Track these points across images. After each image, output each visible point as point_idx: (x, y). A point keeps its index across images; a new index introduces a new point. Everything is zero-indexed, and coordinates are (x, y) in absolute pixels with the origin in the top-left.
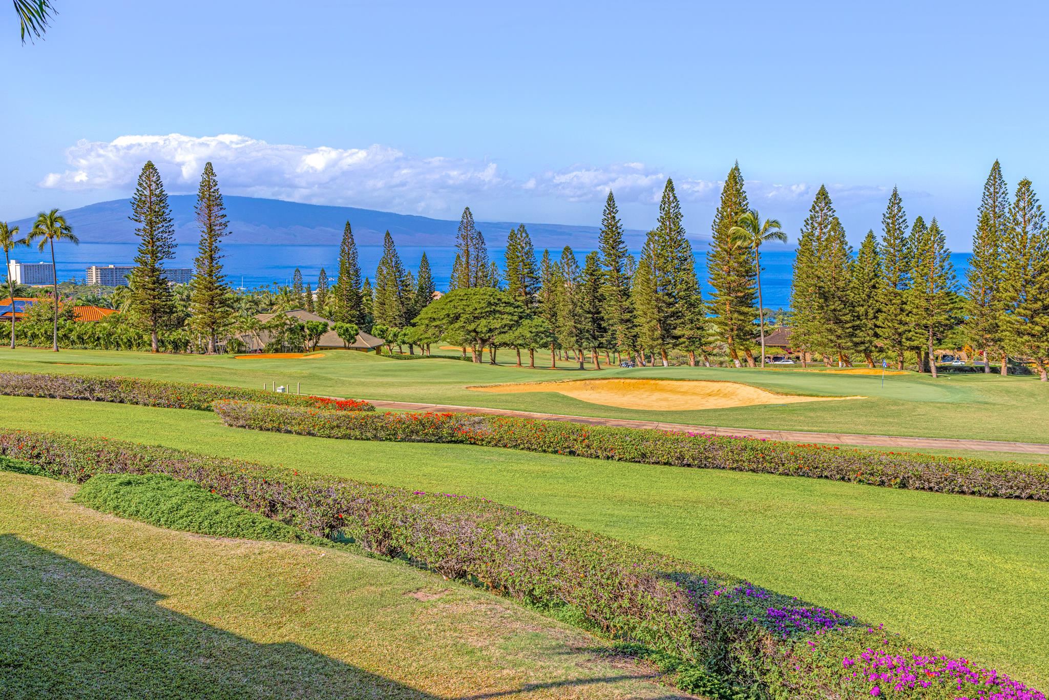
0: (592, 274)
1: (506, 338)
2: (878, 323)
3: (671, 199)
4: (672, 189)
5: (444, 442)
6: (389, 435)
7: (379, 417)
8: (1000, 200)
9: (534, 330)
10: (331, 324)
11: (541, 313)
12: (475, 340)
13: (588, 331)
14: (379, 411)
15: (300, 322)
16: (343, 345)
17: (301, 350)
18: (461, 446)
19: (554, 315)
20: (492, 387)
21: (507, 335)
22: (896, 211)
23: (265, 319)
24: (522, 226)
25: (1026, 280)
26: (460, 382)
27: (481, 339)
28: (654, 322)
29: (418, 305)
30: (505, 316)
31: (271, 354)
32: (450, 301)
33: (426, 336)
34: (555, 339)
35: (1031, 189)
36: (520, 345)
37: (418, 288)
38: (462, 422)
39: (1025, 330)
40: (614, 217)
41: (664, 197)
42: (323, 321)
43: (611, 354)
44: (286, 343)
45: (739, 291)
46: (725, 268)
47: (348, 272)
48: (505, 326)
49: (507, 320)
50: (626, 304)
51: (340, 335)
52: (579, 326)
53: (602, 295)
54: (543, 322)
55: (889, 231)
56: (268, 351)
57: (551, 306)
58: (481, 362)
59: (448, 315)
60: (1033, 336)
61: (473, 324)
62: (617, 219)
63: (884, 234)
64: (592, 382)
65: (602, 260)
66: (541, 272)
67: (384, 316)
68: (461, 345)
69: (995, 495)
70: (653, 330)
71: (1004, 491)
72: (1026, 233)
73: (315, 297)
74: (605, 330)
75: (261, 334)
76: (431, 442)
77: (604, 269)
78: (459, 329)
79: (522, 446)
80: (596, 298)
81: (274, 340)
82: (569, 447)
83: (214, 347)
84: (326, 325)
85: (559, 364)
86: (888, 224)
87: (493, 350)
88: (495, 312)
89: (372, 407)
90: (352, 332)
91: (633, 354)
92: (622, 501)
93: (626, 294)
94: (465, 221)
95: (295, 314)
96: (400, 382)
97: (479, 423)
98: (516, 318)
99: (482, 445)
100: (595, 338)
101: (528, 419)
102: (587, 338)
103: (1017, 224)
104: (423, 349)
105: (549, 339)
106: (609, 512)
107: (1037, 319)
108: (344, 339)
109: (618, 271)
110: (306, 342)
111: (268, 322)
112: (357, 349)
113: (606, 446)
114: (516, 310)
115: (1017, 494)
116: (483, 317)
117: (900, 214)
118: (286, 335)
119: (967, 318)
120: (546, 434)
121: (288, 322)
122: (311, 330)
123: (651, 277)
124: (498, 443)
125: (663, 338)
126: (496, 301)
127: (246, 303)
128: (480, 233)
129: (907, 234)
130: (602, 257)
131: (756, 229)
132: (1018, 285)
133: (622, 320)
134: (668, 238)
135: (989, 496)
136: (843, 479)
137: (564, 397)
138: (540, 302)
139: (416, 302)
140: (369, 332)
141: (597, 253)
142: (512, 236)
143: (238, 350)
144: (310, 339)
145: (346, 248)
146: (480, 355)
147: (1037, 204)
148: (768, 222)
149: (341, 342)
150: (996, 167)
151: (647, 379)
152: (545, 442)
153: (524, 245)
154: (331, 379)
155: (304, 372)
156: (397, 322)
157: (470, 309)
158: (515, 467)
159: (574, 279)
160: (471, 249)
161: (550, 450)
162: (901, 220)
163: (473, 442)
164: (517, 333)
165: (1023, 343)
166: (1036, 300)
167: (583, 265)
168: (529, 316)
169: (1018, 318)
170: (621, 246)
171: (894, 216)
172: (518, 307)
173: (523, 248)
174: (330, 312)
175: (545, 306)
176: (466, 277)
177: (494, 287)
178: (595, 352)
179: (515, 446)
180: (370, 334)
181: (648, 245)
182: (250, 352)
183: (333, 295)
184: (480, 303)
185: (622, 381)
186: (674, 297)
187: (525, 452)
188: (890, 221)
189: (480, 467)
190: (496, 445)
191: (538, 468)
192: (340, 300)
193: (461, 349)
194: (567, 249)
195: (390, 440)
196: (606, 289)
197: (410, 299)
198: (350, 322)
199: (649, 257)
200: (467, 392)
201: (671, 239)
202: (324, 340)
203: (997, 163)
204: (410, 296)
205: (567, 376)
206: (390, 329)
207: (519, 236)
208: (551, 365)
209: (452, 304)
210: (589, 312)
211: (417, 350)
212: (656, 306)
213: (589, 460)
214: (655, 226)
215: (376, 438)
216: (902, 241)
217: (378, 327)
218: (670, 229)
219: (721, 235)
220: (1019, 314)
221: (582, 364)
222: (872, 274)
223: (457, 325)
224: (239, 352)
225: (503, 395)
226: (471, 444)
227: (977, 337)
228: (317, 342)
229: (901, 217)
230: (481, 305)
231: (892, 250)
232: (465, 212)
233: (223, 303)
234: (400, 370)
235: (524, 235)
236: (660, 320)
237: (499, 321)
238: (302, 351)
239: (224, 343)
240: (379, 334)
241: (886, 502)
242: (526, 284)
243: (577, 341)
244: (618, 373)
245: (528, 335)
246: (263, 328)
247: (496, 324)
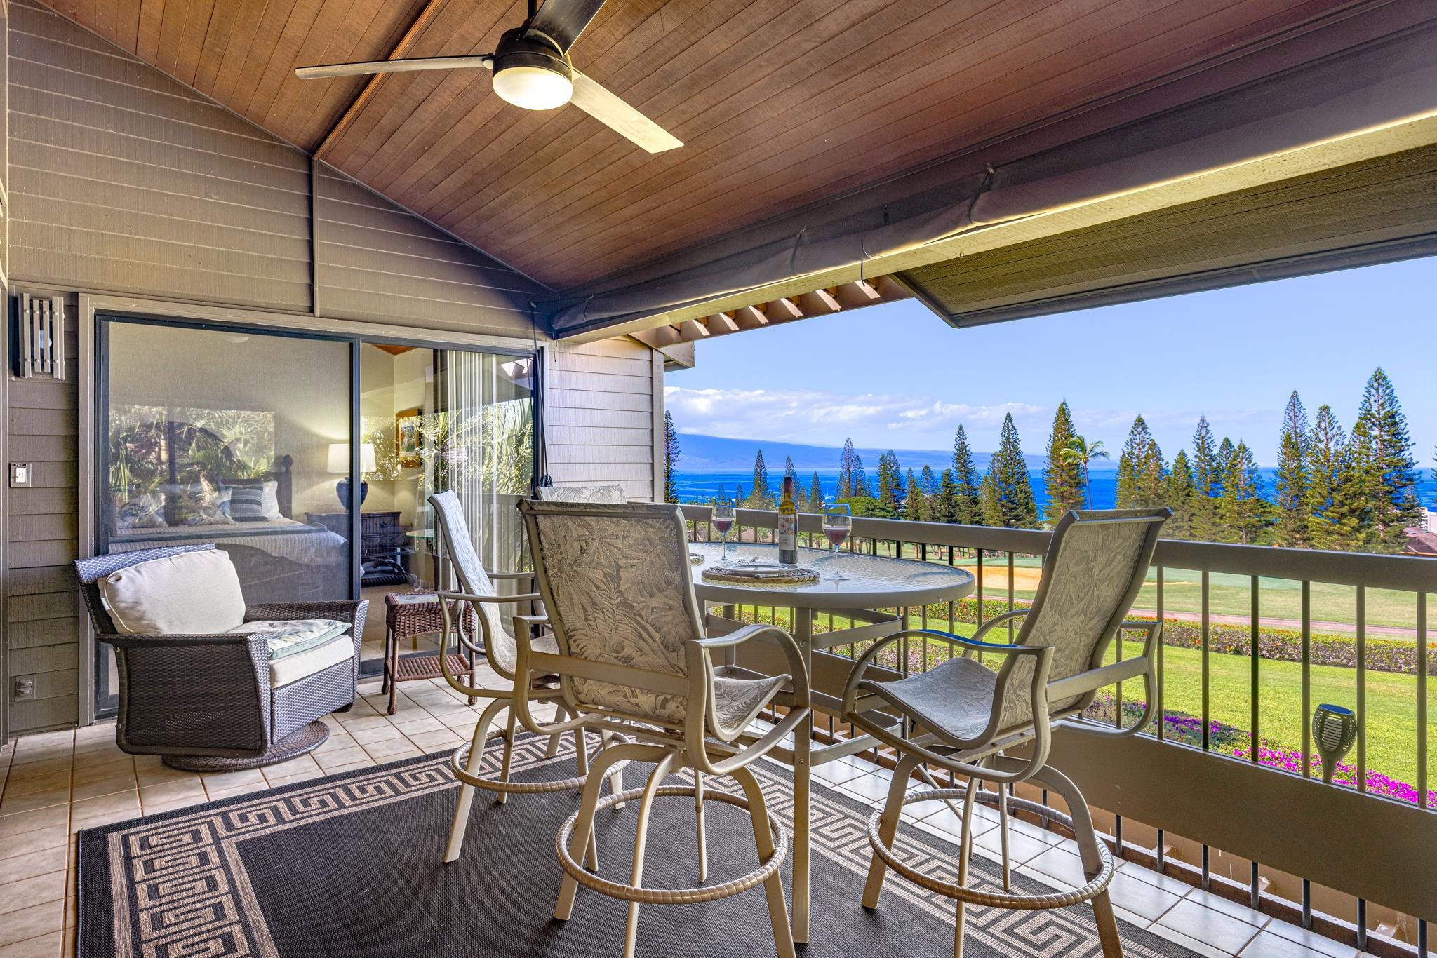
2: (1193, 525)
3: (1010, 427)
4: (1011, 421)
8: (1300, 422)
22: (1204, 433)
25: (1331, 488)
35: (1331, 412)
39: (1335, 530)
40: (964, 443)
41: (1005, 427)
46: (1058, 481)
53: (955, 502)
55: (1199, 450)
60: (1342, 535)
62: (966, 444)
63: (1195, 452)
65: (955, 475)
72: (1329, 449)
77: (957, 483)
86: (1198, 444)
93: (975, 501)
103: (1320, 441)
109: (968, 484)
115: (1344, 662)
117: (1208, 436)
119: (1278, 521)
129: (1216, 451)
130: (955, 473)
131: (1083, 450)
132: (1325, 492)
134: (1008, 458)
135: (1317, 664)
141: (951, 470)
147: (1337, 425)
148: (1093, 443)
150: (1295, 396)
162: (1209, 441)
165: (1332, 541)
166: (1342, 504)
167: (940, 480)
169: (1327, 520)
170: (970, 464)
171: (1203, 437)
181: (993, 464)
188: (1200, 441)
194: (927, 469)
201: (1011, 459)
203: (1295, 392)
207: (888, 458)
216: (1212, 457)
218: (1011, 450)
219: (1054, 455)
220: (1327, 517)
222: (1185, 485)
229: (1210, 438)
231: (1203, 465)
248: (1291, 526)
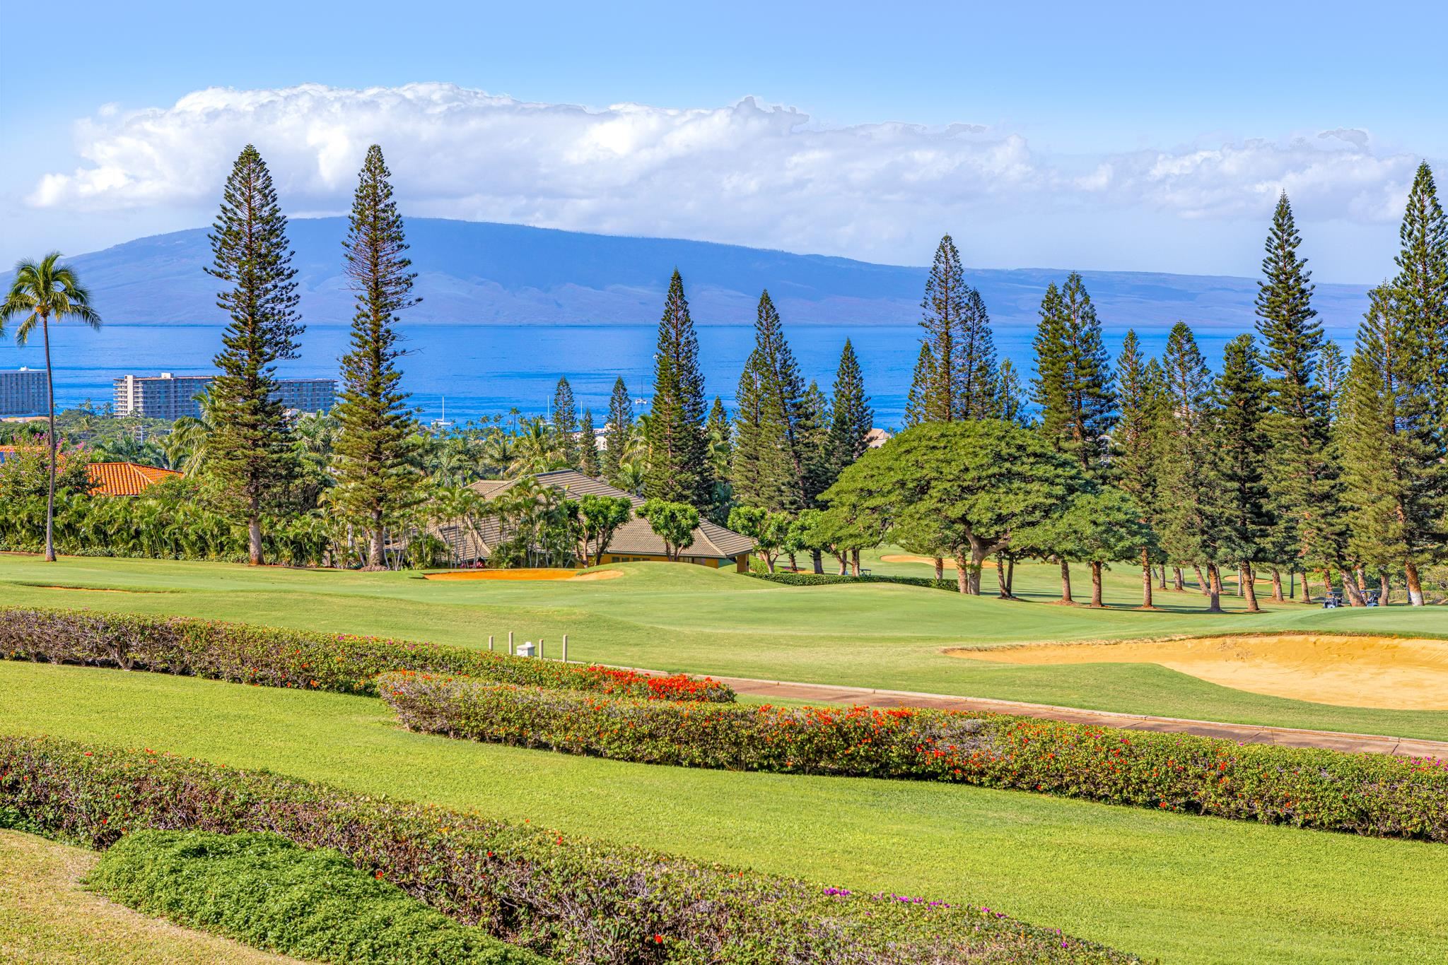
0: (1238, 389)
1: (1036, 536)
3: (1429, 211)
4: (1431, 189)
5: (891, 777)
6: (766, 757)
7: (743, 716)
9: (1102, 519)
10: (638, 504)
11: (1119, 479)
12: (965, 541)
13: (1229, 521)
14: (744, 701)
15: (569, 499)
16: (662, 550)
17: (570, 562)
18: (931, 786)
19: (1151, 483)
20: (1004, 649)
21: (1038, 530)
23: (492, 490)
24: (1075, 277)
26: (930, 639)
27: (979, 538)
28: (1389, 501)
29: (833, 460)
30: (1035, 486)
31: (504, 571)
32: (908, 452)
33: (852, 530)
34: (1152, 541)
36: (1070, 553)
37: (833, 420)
38: (935, 731)
40: (1291, 255)
41: (1411, 206)
42: (620, 496)
43: (1284, 577)
44: (538, 545)
47: (676, 387)
48: (1035, 508)
49: (1038, 494)
50: (1322, 458)
51: (656, 529)
52: (1208, 509)
53: (1263, 437)
54: (1123, 500)
56: (498, 564)
57: (1142, 462)
58: (978, 593)
59: (903, 484)
61: (959, 504)
62: (1298, 258)
64: (1240, 640)
65: (1262, 354)
66: (1118, 384)
67: (757, 486)
68: (931, 551)
70: (1385, 518)
73: (601, 443)
74: (1271, 520)
75: (482, 525)
76: (862, 774)
77: (1268, 375)
78: (927, 515)
79: (1073, 789)
80: (1249, 443)
81: (510, 539)
82: (1186, 794)
83: (381, 553)
84: (625, 506)
85: (1160, 598)
87: (1006, 564)
88: (1010, 476)
89: (729, 693)
90: (684, 522)
91: (1337, 574)
92: (1311, 923)
93: (1321, 434)
94: (942, 266)
95: (557, 480)
96: (792, 637)
97: (975, 733)
98: (1059, 490)
99: (981, 784)
100: (1246, 537)
101: (1089, 727)
102: (1229, 539)
104: (844, 562)
105: (1138, 540)
106: (1281, 947)
108: (666, 537)
109: (1302, 380)
110: (582, 544)
111: (499, 498)
112: (694, 559)
113: (1273, 791)
114: (1060, 471)
116: (983, 488)
118: (538, 527)
120: (1130, 761)
121: (542, 498)
122: (593, 516)
123: (1381, 395)
124: (1019, 780)
125: (1409, 537)
126: (1013, 451)
127: (451, 456)
128: (976, 294)
130: (1264, 347)
133: (1312, 495)
134: (1420, 302)
137: (1174, 675)
138: (1116, 453)
139: (829, 453)
140: (721, 521)
141: (1251, 338)
142: (1052, 301)
143: (434, 561)
144: (591, 538)
145: (673, 332)
146: (976, 575)
149: (658, 543)
151: (1372, 635)
152: (1127, 780)
153: (1079, 321)
154: (636, 629)
155: (576, 610)
156: (786, 500)
157: (954, 469)
158: (1058, 837)
159: (1197, 400)
160: (957, 332)
161: (1140, 799)
163: (960, 775)
164: (1062, 526)
167: (1218, 366)
168: (1090, 487)
170: (1308, 322)
172: (1064, 464)
173: (1075, 327)
174: (635, 477)
175: (1129, 463)
176: (945, 395)
177: (1009, 417)
178: (1248, 571)
179: (1059, 790)
180: (724, 526)
181: (1373, 319)
182: (459, 566)
183: (642, 438)
184: (975, 455)
185: (1312, 638)
186: (1436, 441)
187: (1080, 802)
189: (976, 835)
190: (1013, 786)
191: (1108, 841)
192: (658, 449)
193: (930, 561)
194: (1181, 331)
195: (770, 768)
197: (815, 446)
198: (680, 498)
199: (1375, 347)
200: (944, 662)
201: (1427, 305)
202: (621, 540)
204: (816, 439)
205: (1180, 626)
206: (769, 514)
207: (1067, 300)
208: (1143, 599)
209: (912, 457)
210: (1232, 478)
211: (831, 564)
212: (1393, 462)
213: (1232, 825)
215: (737, 763)
217: (742, 510)
218: (1427, 280)
221: (1215, 598)
223: (922, 507)
224: (436, 564)
225: (1030, 669)
226: (955, 781)
228: (605, 544)
230: (978, 461)
232: (942, 247)
233: (401, 455)
234: (791, 610)
235: (1079, 298)
236: (1402, 497)
237: (1021, 496)
238: (572, 565)
239: (403, 544)
240: (744, 527)
242: (1084, 411)
243: (1204, 545)
244: (1302, 621)
245: (1089, 530)
246: (487, 512)
247: (1014, 504)
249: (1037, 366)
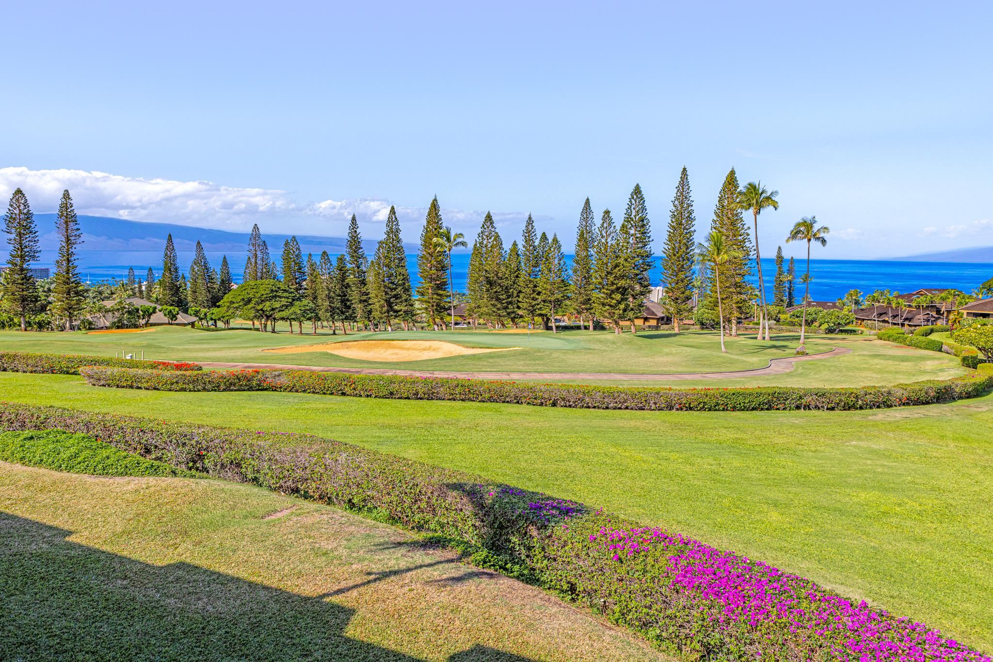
0: (341, 270)
1: (284, 314)
2: (520, 300)
3: (394, 219)
4: (394, 213)
5: (253, 390)
6: (214, 387)
7: (207, 375)
8: (589, 222)
9: (303, 308)
10: (159, 307)
11: (306, 296)
12: (262, 316)
13: (338, 308)
14: (206, 369)
15: (136, 306)
16: (167, 322)
17: (136, 326)
18: (266, 392)
19: (315, 298)
20: (279, 349)
21: (284, 312)
22: (530, 229)
23: (109, 304)
24: (294, 237)
25: (607, 272)
26: (256, 347)
27: (266, 315)
28: (382, 302)
29: (221, 292)
30: (283, 299)
31: (114, 330)
32: (245, 290)
33: (228, 314)
34: (317, 314)
35: (610, 215)
36: (292, 319)
37: (220, 280)
38: (267, 376)
39: (607, 303)
40: (356, 231)
41: (389, 218)
42: (153, 305)
43: (352, 324)
44: (125, 321)
45: (437, 280)
46: (429, 265)
47: (170, 270)
48: (283, 306)
49: (284, 301)
50: (364, 290)
51: (165, 315)
52: (332, 305)
53: (347, 284)
54: (309, 303)
55: (526, 241)
56: (112, 328)
57: (313, 292)
58: (266, 332)
59: (243, 299)
60: (611, 306)
61: (261, 305)
62: (358, 232)
63: (524, 243)
64: (347, 343)
65: (347, 260)
66: (306, 269)
67: (196, 301)
68: (252, 320)
69: (607, 408)
70: (382, 307)
71: (612, 405)
72: (607, 243)
73: (144, 288)
74: (349, 307)
75: (106, 315)
76: (244, 390)
77: (349, 266)
78: (251, 309)
79: (309, 391)
80: (344, 286)
81: (116, 320)
82: (341, 390)
83: (71, 325)
84: (155, 308)
85: (318, 331)
86: (526, 237)
87: (273, 322)
88: (276, 296)
89: (200, 367)
90: (174, 313)
91: (366, 322)
92: (383, 427)
93: (363, 283)
94: (254, 233)
95: (131, 300)
96: (214, 348)
97: (279, 375)
98: (290, 300)
99: (281, 391)
100: (343, 313)
101: (313, 372)
102: (338, 313)
103: (603, 237)
104: (225, 323)
105: (313, 314)
106: (377, 434)
107: (613, 296)
108: (168, 318)
109: (358, 268)
110: (140, 320)
111: (112, 307)
112: (177, 324)
113: (366, 388)
114: (290, 295)
116: (267, 300)
117: (533, 231)
118: (125, 316)
119: (573, 296)
120: (326, 382)
121: (127, 306)
122: (144, 312)
123: (381, 272)
124: (292, 389)
125: (388, 312)
126: (277, 289)
127: (93, 293)
128: (264, 242)
129: (537, 243)
130: (348, 258)
131: (449, 240)
132: (604, 275)
133: (361, 300)
134: (391, 245)
136: (518, 402)
137: (332, 355)
138: (305, 289)
139: (219, 290)
140: (186, 311)
141: (344, 255)
142: (287, 244)
143: (89, 328)
144: (143, 318)
145: (169, 253)
146: (265, 326)
147: (613, 225)
148: (456, 235)
149: (166, 320)
150: (587, 202)
151: (383, 340)
152: (324, 387)
153: (295, 250)
154: (163, 347)
155: (143, 342)
156: (205, 305)
157: (259, 295)
158: (307, 406)
159: (329, 273)
160: (259, 253)
161: (328, 392)
162: (533, 234)
163: (274, 389)
164: (291, 311)
165: (605, 311)
166: (613, 284)
167: (335, 263)
168: (299, 299)
169: (603, 295)
170: (360, 250)
171: (529, 232)
172: (291, 293)
173: (294, 252)
174: (157, 299)
175: (309, 292)
176: (255, 272)
177: (274, 278)
178: (343, 323)
179: (304, 391)
180: (187, 313)
181: (379, 250)
182: (98, 329)
183: (158, 286)
184: (265, 290)
185: (367, 342)
186: (395, 284)
187: (310, 394)
188: (527, 235)
189: (282, 407)
190: (290, 391)
191: (322, 406)
192: (164, 290)
193: (251, 323)
194: (324, 253)
195: (215, 390)
196: (351, 279)
197: (215, 288)
198: (172, 305)
199: (379, 258)
200: (263, 354)
201: (393, 246)
202: (153, 319)
203: (588, 199)
204: (215, 286)
205: (329, 340)
206: (202, 310)
207: (291, 244)
208: (313, 331)
209: (246, 291)
210: (339, 296)
211: (220, 324)
212: (384, 291)
213: (355, 399)
214: (383, 237)
215: (204, 389)
216: (534, 247)
217: (193, 308)
218: (393, 239)
219: (427, 242)
220: (604, 293)
221: (334, 331)
222: (516, 269)
223: (249, 306)
224: (90, 329)
225: (290, 355)
226: (273, 391)
227: (577, 307)
228: (148, 320)
229: (533, 232)
230: (266, 292)
231: (528, 253)
232: (254, 227)
233: (77, 293)
234: (212, 339)
235: (295, 243)
236: (386, 300)
237: (279, 302)
238: (137, 328)
239: (78, 322)
240: (194, 314)
241: (546, 417)
242: (296, 277)
243: (331, 315)
244: (363, 337)
245: (299, 312)
246: (107, 311)
247: (277, 305)
248: (581, 299)
249: (282, 263)
